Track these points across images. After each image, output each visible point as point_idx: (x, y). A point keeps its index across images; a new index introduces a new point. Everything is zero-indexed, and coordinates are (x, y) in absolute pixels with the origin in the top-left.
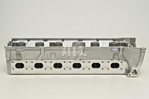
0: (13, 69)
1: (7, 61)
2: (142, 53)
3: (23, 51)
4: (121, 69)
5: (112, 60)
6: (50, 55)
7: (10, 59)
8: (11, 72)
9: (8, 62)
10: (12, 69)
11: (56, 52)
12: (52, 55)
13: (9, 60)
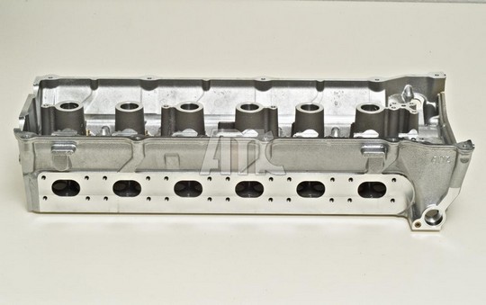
0: (45, 198)
1: (25, 174)
2: (459, 162)
3: (74, 149)
4: (393, 200)
5: (363, 173)
6: (163, 161)
7: (34, 169)
8: (38, 207)
9: (27, 177)
10: (41, 197)
11: (181, 153)
12: (169, 159)
13: (32, 171)
